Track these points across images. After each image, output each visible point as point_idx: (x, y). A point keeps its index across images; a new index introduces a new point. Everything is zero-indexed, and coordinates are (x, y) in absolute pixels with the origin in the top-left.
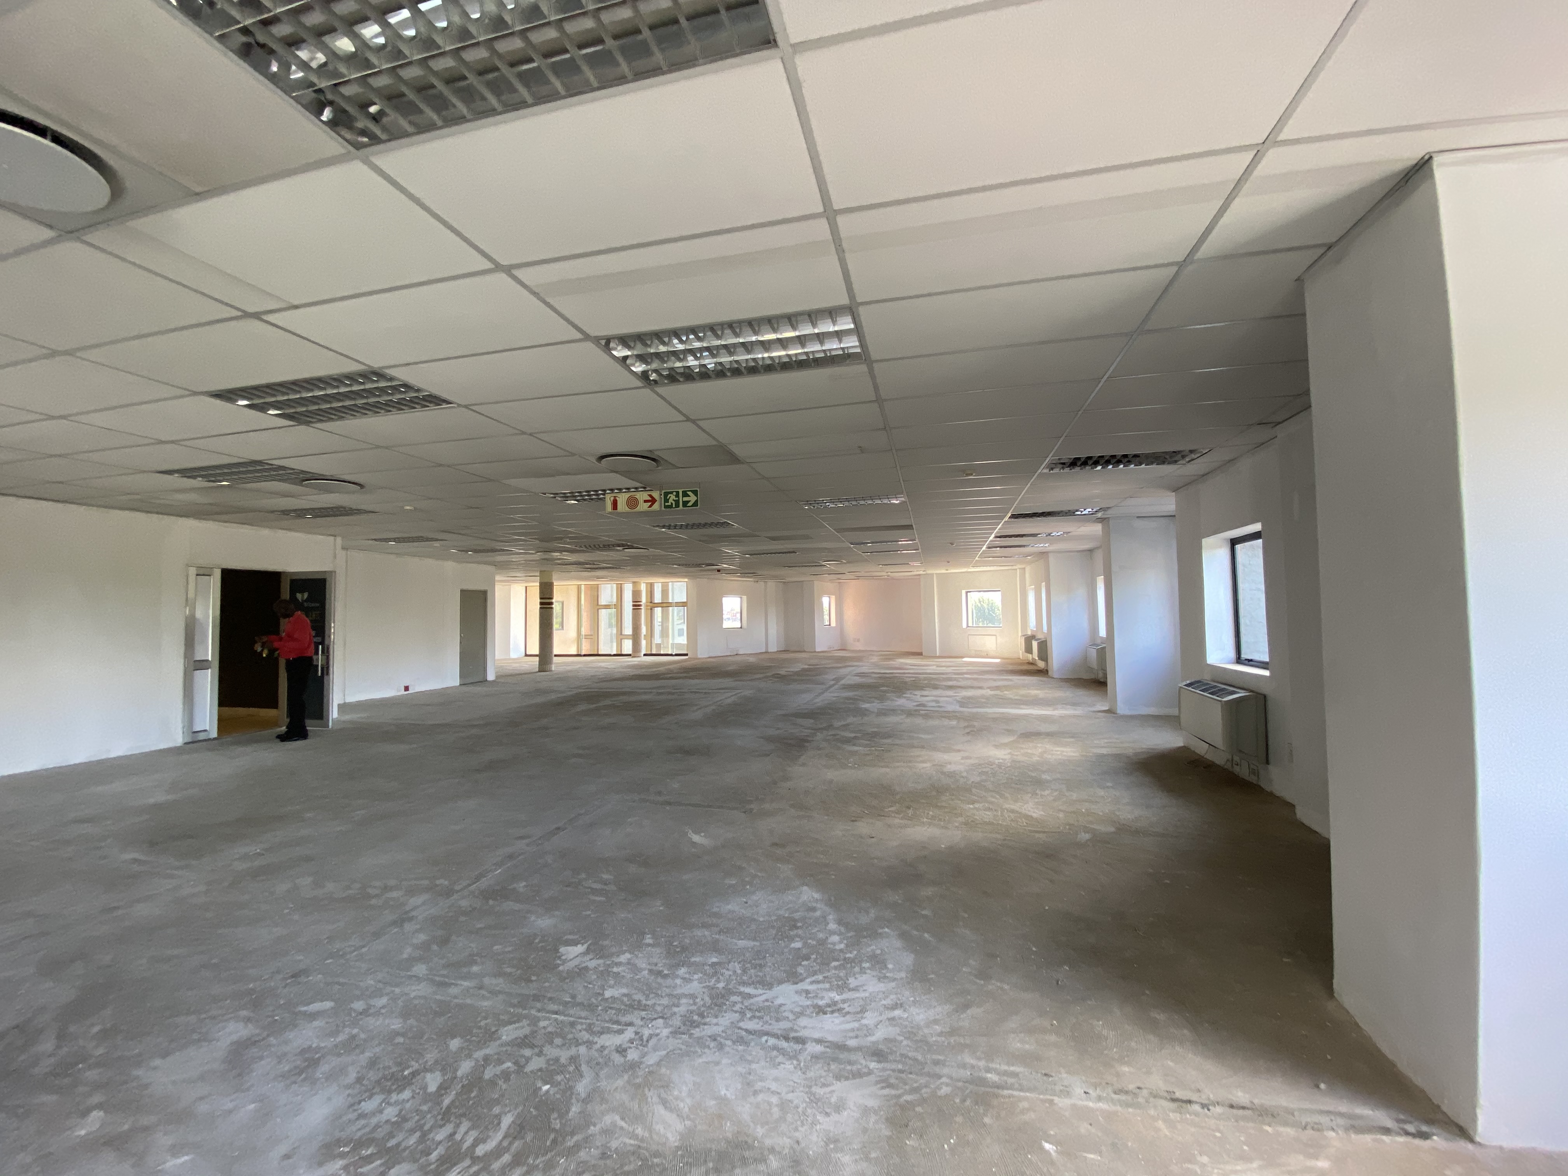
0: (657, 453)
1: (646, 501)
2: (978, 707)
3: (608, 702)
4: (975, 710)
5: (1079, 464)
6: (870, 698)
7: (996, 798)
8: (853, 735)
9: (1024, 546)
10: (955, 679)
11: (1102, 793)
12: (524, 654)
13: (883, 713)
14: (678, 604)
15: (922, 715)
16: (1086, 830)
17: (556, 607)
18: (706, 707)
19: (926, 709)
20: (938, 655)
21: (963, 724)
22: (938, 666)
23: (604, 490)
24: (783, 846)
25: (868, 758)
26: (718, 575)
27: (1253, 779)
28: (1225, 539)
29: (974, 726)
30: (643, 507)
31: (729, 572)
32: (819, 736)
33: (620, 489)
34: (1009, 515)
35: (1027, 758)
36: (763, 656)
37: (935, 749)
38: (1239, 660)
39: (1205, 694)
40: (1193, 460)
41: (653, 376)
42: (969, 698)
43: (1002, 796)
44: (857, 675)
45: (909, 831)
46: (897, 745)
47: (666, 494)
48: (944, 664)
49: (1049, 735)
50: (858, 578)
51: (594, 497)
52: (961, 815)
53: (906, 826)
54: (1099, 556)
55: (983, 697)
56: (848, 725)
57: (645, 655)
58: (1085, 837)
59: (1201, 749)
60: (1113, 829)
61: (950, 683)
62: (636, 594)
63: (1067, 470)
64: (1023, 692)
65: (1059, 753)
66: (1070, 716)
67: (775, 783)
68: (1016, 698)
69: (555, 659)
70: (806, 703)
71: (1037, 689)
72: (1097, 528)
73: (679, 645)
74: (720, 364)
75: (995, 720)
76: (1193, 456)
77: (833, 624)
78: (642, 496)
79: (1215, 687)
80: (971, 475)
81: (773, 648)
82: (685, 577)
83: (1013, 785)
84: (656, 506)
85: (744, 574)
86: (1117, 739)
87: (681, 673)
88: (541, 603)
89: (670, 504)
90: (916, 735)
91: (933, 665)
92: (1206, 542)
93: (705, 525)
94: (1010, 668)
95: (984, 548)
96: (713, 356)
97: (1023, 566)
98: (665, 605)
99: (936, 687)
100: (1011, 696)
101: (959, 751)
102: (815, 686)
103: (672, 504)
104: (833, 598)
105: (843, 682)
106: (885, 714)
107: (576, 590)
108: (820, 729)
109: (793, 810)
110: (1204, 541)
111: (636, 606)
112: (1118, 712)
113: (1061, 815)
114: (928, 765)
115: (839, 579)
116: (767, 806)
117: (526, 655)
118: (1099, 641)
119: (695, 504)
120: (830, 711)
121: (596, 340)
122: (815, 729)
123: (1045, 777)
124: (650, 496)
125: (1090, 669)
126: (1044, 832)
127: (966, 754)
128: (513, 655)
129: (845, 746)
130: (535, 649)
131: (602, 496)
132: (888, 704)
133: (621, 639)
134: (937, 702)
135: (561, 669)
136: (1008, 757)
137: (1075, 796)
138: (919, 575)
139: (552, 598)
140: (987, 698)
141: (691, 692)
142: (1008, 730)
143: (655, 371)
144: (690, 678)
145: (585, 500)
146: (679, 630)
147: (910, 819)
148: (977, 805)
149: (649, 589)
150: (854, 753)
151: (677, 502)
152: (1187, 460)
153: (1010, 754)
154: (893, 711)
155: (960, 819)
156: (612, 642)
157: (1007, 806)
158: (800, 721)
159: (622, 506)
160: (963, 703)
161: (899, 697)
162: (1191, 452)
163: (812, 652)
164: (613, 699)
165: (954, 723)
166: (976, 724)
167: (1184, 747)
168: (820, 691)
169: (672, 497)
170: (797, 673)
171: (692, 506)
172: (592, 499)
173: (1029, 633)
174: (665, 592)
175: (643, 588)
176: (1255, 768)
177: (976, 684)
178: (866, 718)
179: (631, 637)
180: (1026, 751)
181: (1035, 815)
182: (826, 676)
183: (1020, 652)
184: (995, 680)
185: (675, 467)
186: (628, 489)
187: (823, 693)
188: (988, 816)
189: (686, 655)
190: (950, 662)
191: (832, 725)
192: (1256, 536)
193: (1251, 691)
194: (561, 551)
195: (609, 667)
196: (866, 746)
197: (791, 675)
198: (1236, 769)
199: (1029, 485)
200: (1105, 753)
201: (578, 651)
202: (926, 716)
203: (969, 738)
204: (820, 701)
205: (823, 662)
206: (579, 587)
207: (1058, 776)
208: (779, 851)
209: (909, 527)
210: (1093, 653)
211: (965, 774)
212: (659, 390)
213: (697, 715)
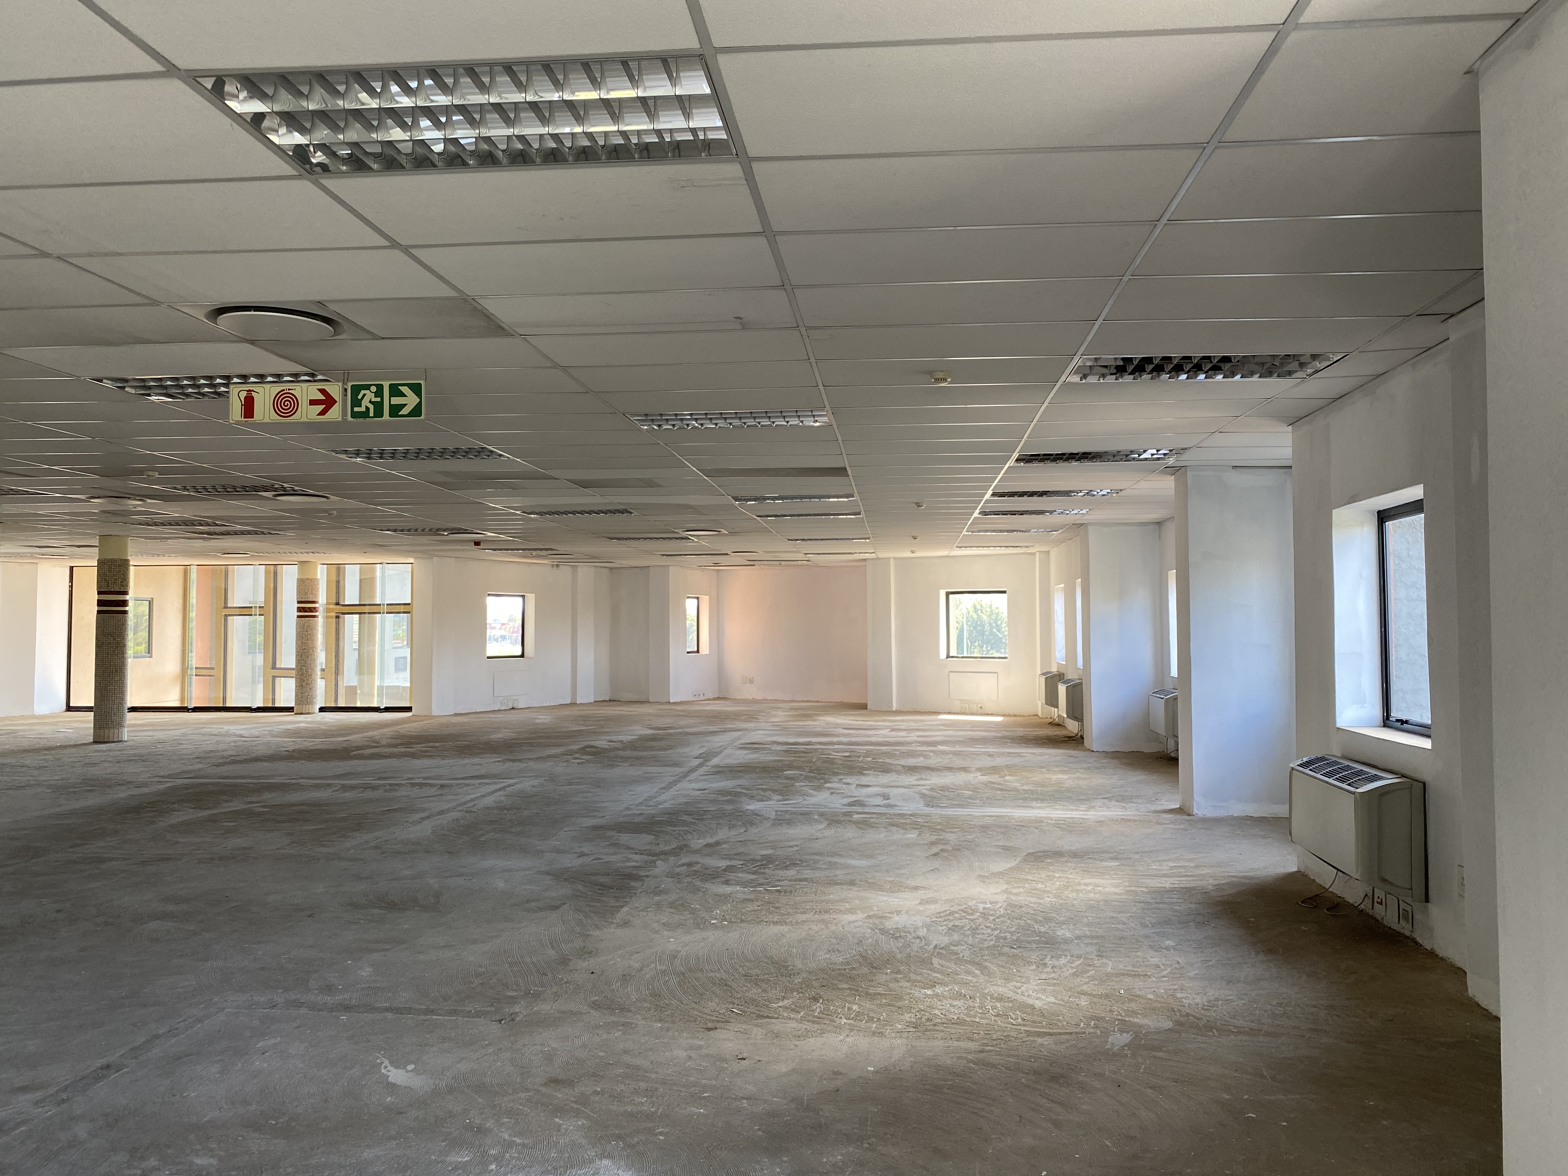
0: (333, 307)
1: (313, 402)
2: (959, 806)
3: (237, 805)
4: (950, 812)
5: (1130, 368)
6: (764, 790)
7: (976, 976)
8: (723, 864)
9: (1042, 512)
10: (922, 754)
11: (1155, 959)
12: (64, 707)
13: (784, 820)
14: (395, 609)
15: (856, 823)
16: (1124, 1027)
17: (134, 610)
18: (441, 813)
19: (867, 810)
20: (894, 709)
21: (929, 837)
22: (893, 730)
23: (228, 378)
24: (570, 1083)
25: (750, 907)
26: (476, 552)
27: (1404, 928)
28: (1370, 511)
29: (947, 842)
30: (308, 413)
31: (498, 547)
32: (661, 866)
33: (262, 377)
34: (1016, 455)
35: (1033, 900)
36: (566, 712)
37: (874, 886)
38: (1387, 722)
39: (1331, 781)
40: (1317, 372)
41: (318, 158)
42: (944, 788)
43: (983, 969)
44: (746, 747)
45: (813, 1043)
46: (805, 880)
47: (356, 390)
48: (904, 726)
49: (1076, 855)
50: (751, 563)
51: (206, 390)
52: (909, 1009)
53: (807, 1035)
54: (1170, 533)
55: (966, 787)
56: (718, 843)
57: (322, 710)
58: (1120, 1039)
59: (1325, 877)
60: (1169, 1024)
61: (912, 762)
62: (305, 585)
63: (1111, 379)
64: (1037, 777)
65: (1089, 888)
66: (1114, 821)
67: (564, 961)
68: (1025, 788)
69: (131, 718)
70: (640, 804)
71: (1063, 772)
72: (1167, 485)
73: (395, 690)
74: (488, 140)
75: (985, 828)
76: (1318, 365)
77: (705, 649)
78: (306, 392)
79: (1348, 768)
80: (945, 380)
81: (585, 696)
82: (408, 553)
83: (1006, 950)
84: (334, 413)
85: (528, 551)
86: (1189, 860)
87: (396, 746)
88: (100, 603)
89: (363, 409)
90: (842, 861)
91: (886, 727)
92: (1340, 515)
93: (443, 453)
94: (1020, 732)
95: (976, 514)
96: (473, 123)
97: (1045, 549)
98: (367, 609)
99: (886, 769)
100: (1017, 785)
101: (916, 888)
102: (661, 769)
103: (367, 408)
104: (705, 600)
105: (715, 761)
106: (789, 823)
107: (181, 574)
108: (665, 853)
109: (594, 1013)
110: (1335, 512)
111: (306, 610)
112: (1195, 811)
113: (1084, 1002)
114: (860, 916)
115: (716, 565)
116: (545, 1007)
117: (69, 708)
118: (1169, 686)
119: (416, 411)
120: (685, 817)
121: (193, 78)
122: (653, 855)
123: (1064, 932)
124: (323, 391)
125: (1154, 737)
126: (1051, 1034)
127: (930, 895)
128: (40, 709)
129: (708, 885)
130: (85, 695)
131: (223, 389)
132: (796, 802)
133: (274, 677)
134: (886, 797)
135: (144, 737)
136: (1001, 898)
137: (1110, 967)
138: (865, 560)
139: (126, 593)
140: (975, 789)
141: (413, 785)
142: (1006, 848)
143: (323, 147)
144: (413, 756)
145: (187, 395)
146: (397, 659)
147: (816, 1021)
148: (939, 990)
149: (334, 578)
150: (723, 898)
151: (379, 407)
152: (1309, 371)
153: (1006, 891)
154: (806, 816)
155: (907, 1017)
156: (254, 682)
157: (992, 989)
158: (625, 838)
159: (264, 410)
160: (930, 800)
161: (818, 788)
162: (1314, 357)
163: (661, 703)
164: (250, 799)
165: (912, 835)
166: (951, 837)
167: (1299, 872)
168: (672, 779)
169: (368, 397)
170: (632, 745)
171: (409, 415)
172: (203, 395)
173: (1054, 669)
174: (366, 583)
175: (321, 574)
176: (1408, 908)
177: (959, 762)
178: (753, 830)
179: (294, 673)
180: (1034, 885)
181: (1038, 1004)
182: (687, 750)
183: (1036, 704)
184: (990, 755)
185: (376, 337)
186: (279, 376)
187: (675, 782)
188: (956, 1009)
189: (409, 709)
190: (915, 721)
191: (686, 846)
192: (1414, 507)
193: (1403, 776)
194: (142, 496)
195: (244, 732)
196: (744, 884)
197: (617, 749)
198: (1379, 910)
199: (1046, 404)
200: (1168, 885)
201: (182, 699)
202: (864, 825)
203: (937, 863)
204: (669, 799)
205: (682, 723)
206: (186, 569)
207: (1087, 931)
208: (560, 1095)
209: (841, 471)
210: (1159, 706)
211: (922, 932)
212: (329, 182)
213: (421, 830)
